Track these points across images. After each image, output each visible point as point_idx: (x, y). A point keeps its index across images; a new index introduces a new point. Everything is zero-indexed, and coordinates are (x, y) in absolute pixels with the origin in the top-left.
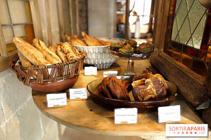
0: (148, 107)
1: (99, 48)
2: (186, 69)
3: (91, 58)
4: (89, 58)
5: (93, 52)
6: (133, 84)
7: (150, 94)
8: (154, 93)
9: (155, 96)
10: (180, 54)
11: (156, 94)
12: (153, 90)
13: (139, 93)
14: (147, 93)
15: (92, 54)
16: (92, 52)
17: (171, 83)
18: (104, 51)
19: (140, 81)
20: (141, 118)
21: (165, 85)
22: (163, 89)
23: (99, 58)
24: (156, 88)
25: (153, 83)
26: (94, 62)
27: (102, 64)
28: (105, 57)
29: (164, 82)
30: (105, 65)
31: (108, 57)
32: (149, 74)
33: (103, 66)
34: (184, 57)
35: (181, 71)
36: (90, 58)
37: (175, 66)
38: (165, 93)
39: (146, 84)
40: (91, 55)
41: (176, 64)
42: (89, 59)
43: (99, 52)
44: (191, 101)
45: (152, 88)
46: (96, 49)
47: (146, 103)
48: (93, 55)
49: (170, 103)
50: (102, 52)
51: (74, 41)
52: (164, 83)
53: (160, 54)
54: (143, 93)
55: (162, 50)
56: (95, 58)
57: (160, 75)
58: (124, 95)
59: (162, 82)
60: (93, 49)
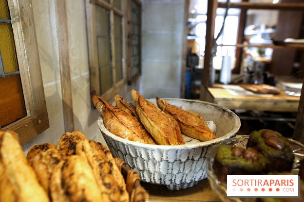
1: (179, 151)
3: (155, 172)
4: (149, 171)
5: (161, 161)
15: (157, 164)
16: (158, 159)
18: (190, 158)
23: (175, 172)
26: (161, 179)
28: (191, 171)
31: (198, 169)
36: (152, 170)
40: (154, 165)
42: (150, 173)
43: (176, 160)
46: (168, 152)
48: (160, 165)
50: (184, 160)
51: (112, 118)
56: (163, 172)
60: (161, 152)
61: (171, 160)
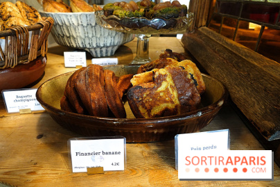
0: (156, 132)
1: (88, 16)
2: (246, 50)
3: (77, 36)
4: (73, 36)
5: (78, 25)
6: (134, 81)
7: (165, 101)
8: (174, 100)
9: (176, 106)
10: (234, 29)
11: (177, 102)
12: (171, 92)
13: (142, 100)
14: (159, 101)
16: (76, 24)
17: (213, 79)
19: (147, 73)
20: (140, 155)
21: (200, 82)
22: (193, 90)
23: (90, 36)
24: (178, 89)
25: (173, 78)
26: (82, 43)
27: (97, 47)
28: (101, 35)
29: (197, 76)
30: (104, 50)
31: (106, 35)
32: (170, 61)
33: (101, 51)
34: (241, 34)
35: (236, 55)
37: (225, 47)
38: (198, 99)
39: (158, 80)
40: (75, 30)
41: (227, 43)
42: (74, 38)
43: (88, 25)
44: (254, 118)
45: (170, 90)
47: (149, 124)
48: (78, 29)
49: (208, 121)
50: (93, 24)
52: (199, 78)
53: (200, 29)
54: (151, 100)
55: (204, 23)
56: (83, 37)
57: (191, 62)
58: (111, 103)
59: (192, 75)
60: (76, 17)
61: (85, 25)
